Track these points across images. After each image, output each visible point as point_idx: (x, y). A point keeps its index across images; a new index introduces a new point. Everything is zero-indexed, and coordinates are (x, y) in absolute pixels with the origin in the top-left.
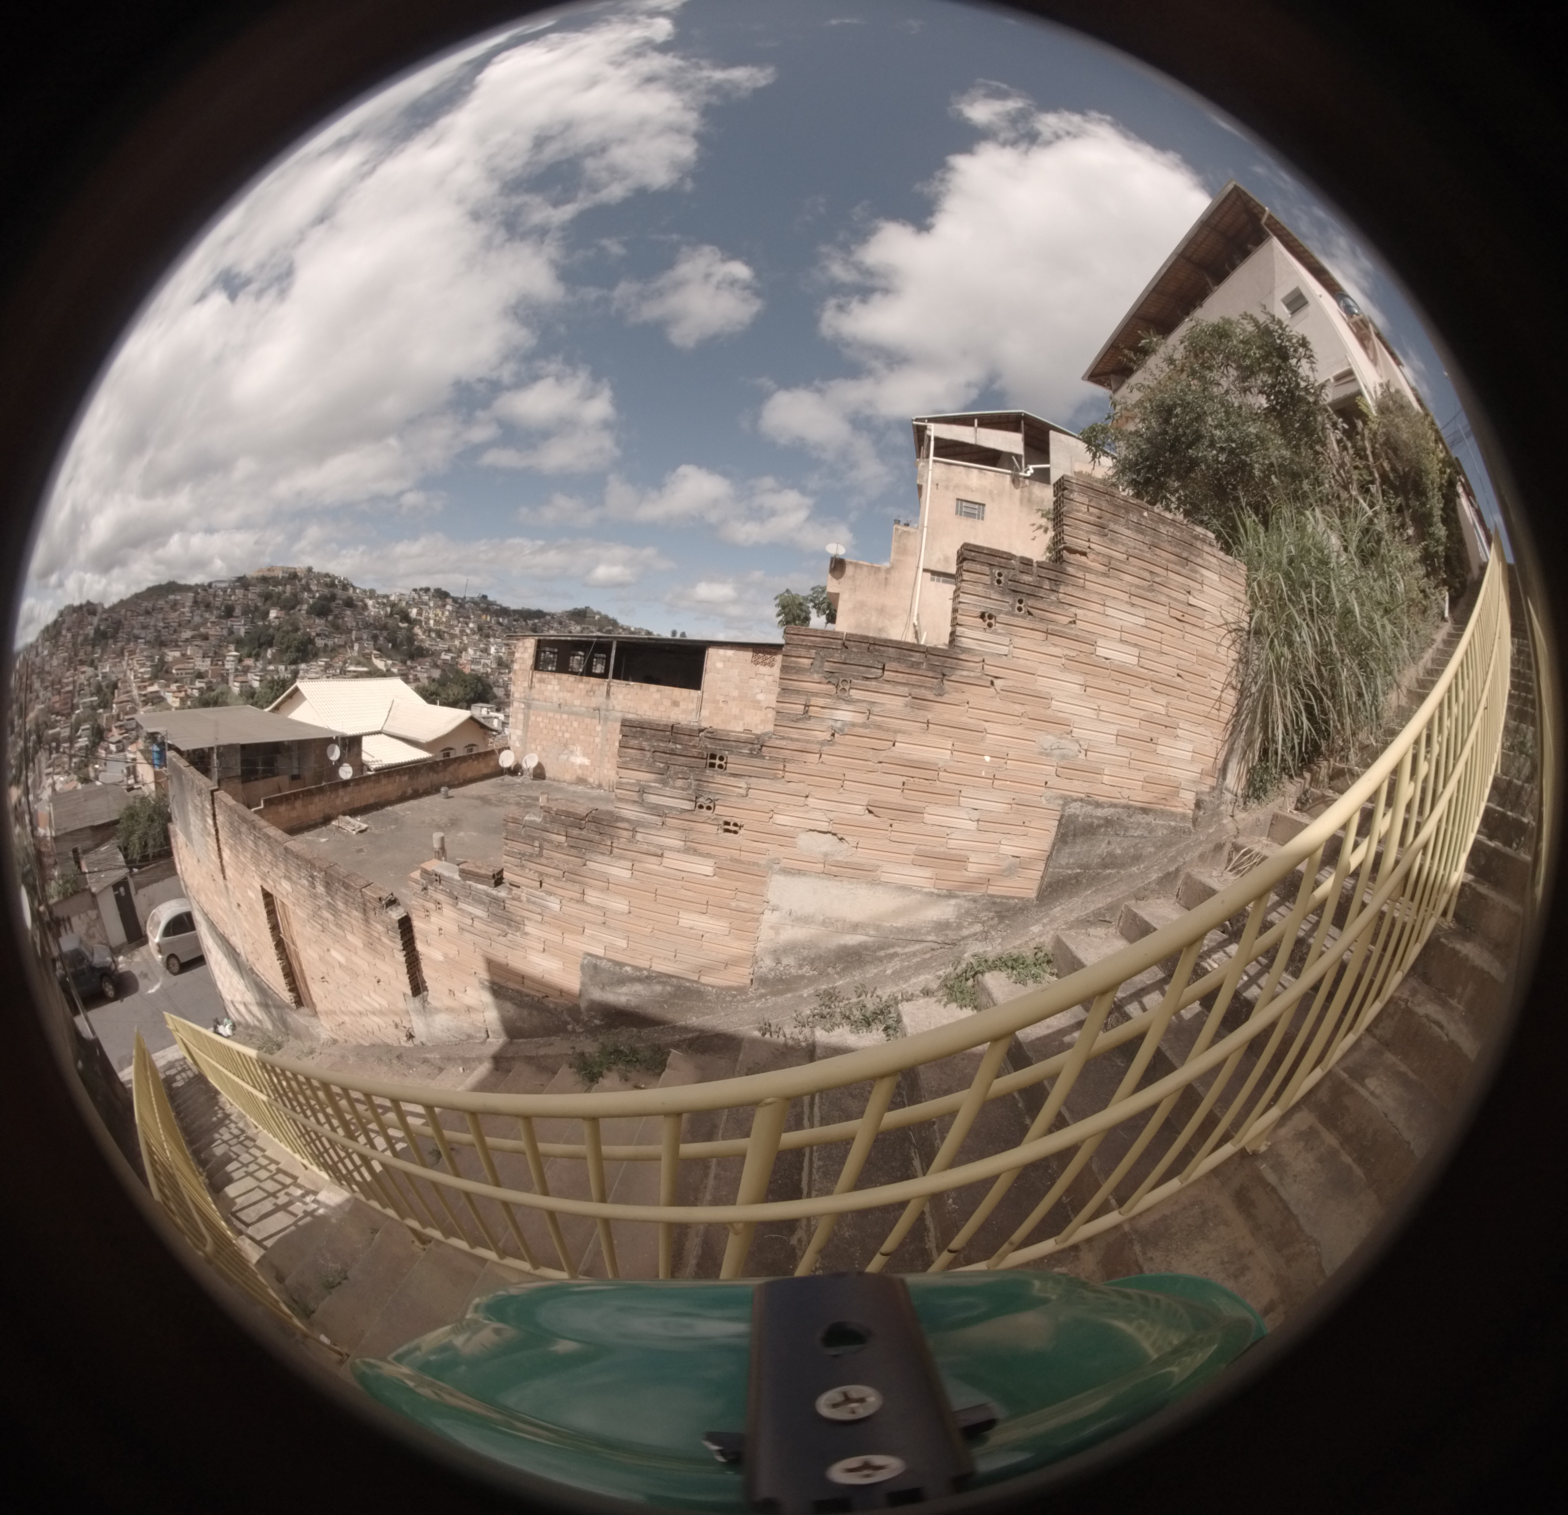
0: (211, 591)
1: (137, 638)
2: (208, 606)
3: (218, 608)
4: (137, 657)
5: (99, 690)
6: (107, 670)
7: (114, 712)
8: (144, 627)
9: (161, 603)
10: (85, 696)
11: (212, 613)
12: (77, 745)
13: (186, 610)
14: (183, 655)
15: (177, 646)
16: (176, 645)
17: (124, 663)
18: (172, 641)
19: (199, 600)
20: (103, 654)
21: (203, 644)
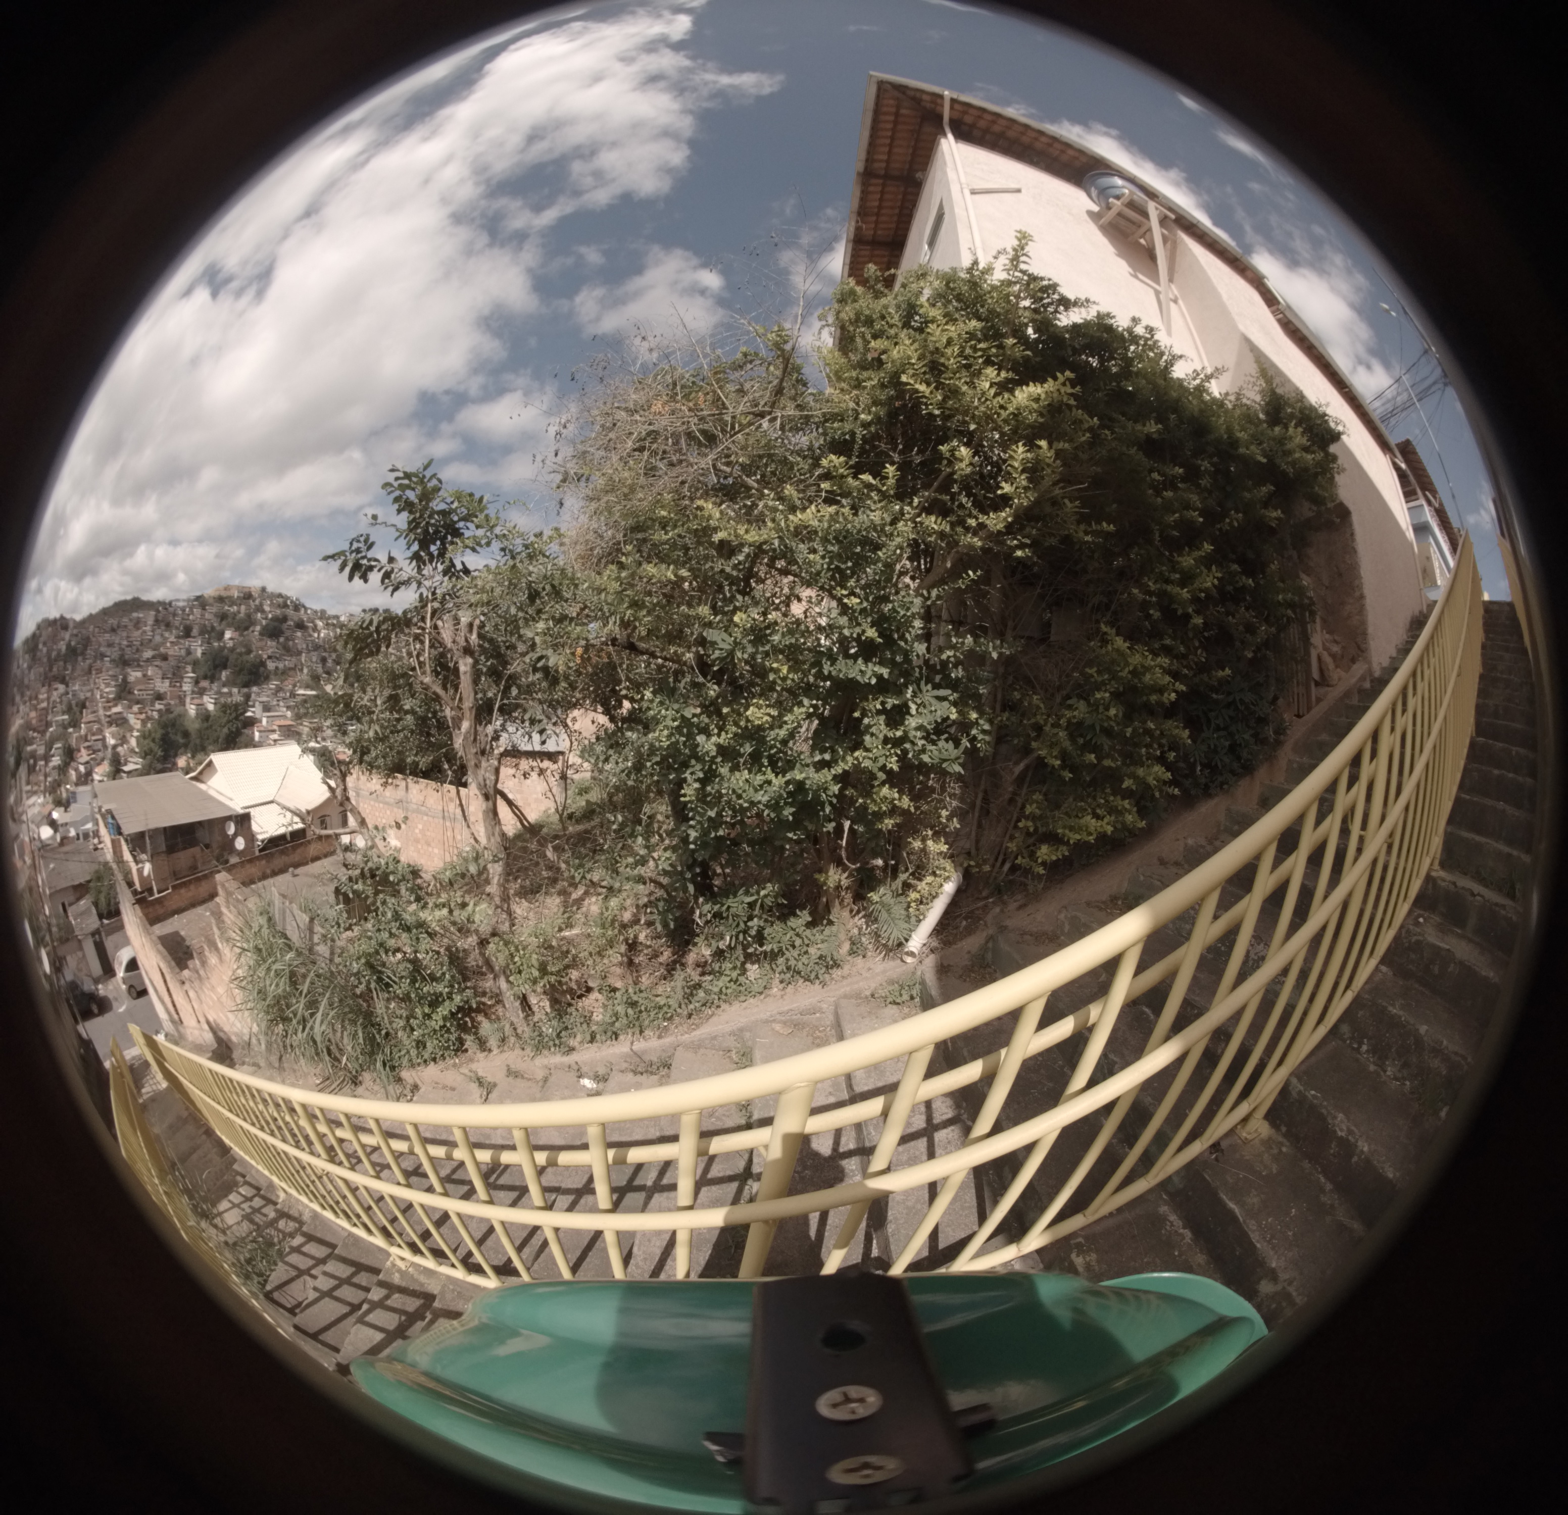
0: (171, 609)
1: (103, 656)
2: (168, 625)
3: (177, 628)
4: (104, 676)
5: (69, 710)
6: (77, 687)
7: (83, 732)
8: (110, 645)
9: (125, 620)
10: (57, 713)
11: (171, 632)
12: (51, 764)
13: (148, 628)
14: (145, 676)
15: (139, 666)
16: (137, 664)
17: (92, 681)
18: (134, 660)
19: (160, 618)
20: (73, 670)
21: (164, 664)
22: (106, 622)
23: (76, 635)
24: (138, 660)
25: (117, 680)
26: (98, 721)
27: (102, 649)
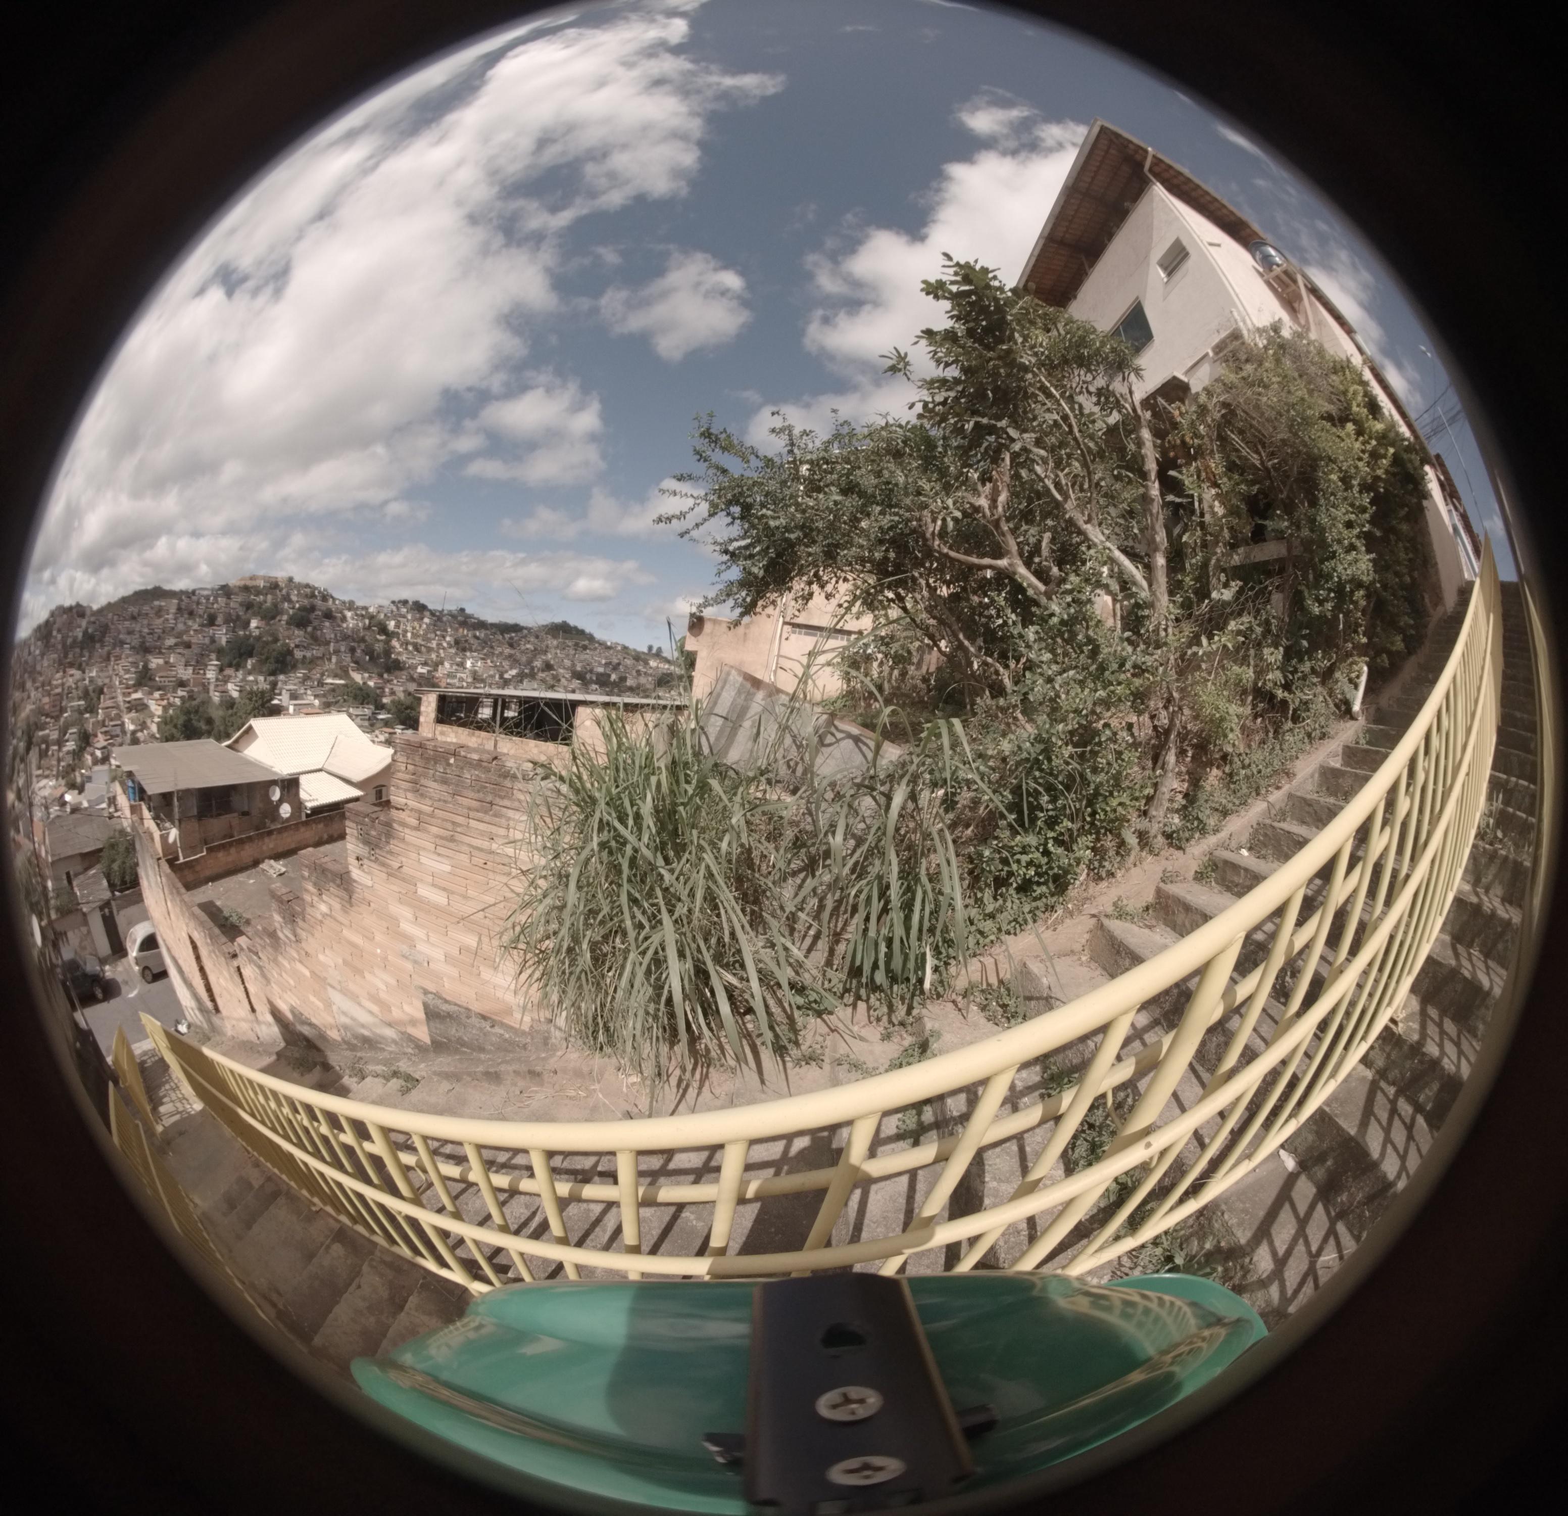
0: (195, 598)
1: (122, 643)
2: (191, 614)
3: (201, 616)
4: (123, 662)
5: (86, 695)
6: (94, 674)
7: (100, 717)
8: (130, 633)
9: (146, 608)
10: (73, 699)
11: (195, 621)
12: (65, 749)
13: (170, 616)
14: (166, 663)
15: (160, 653)
16: (158, 651)
17: (110, 668)
18: (156, 647)
19: (183, 607)
20: (90, 657)
21: (185, 652)
22: (125, 610)
23: (94, 623)
24: (160, 648)
25: (137, 667)
26: (117, 707)
27: (121, 636)
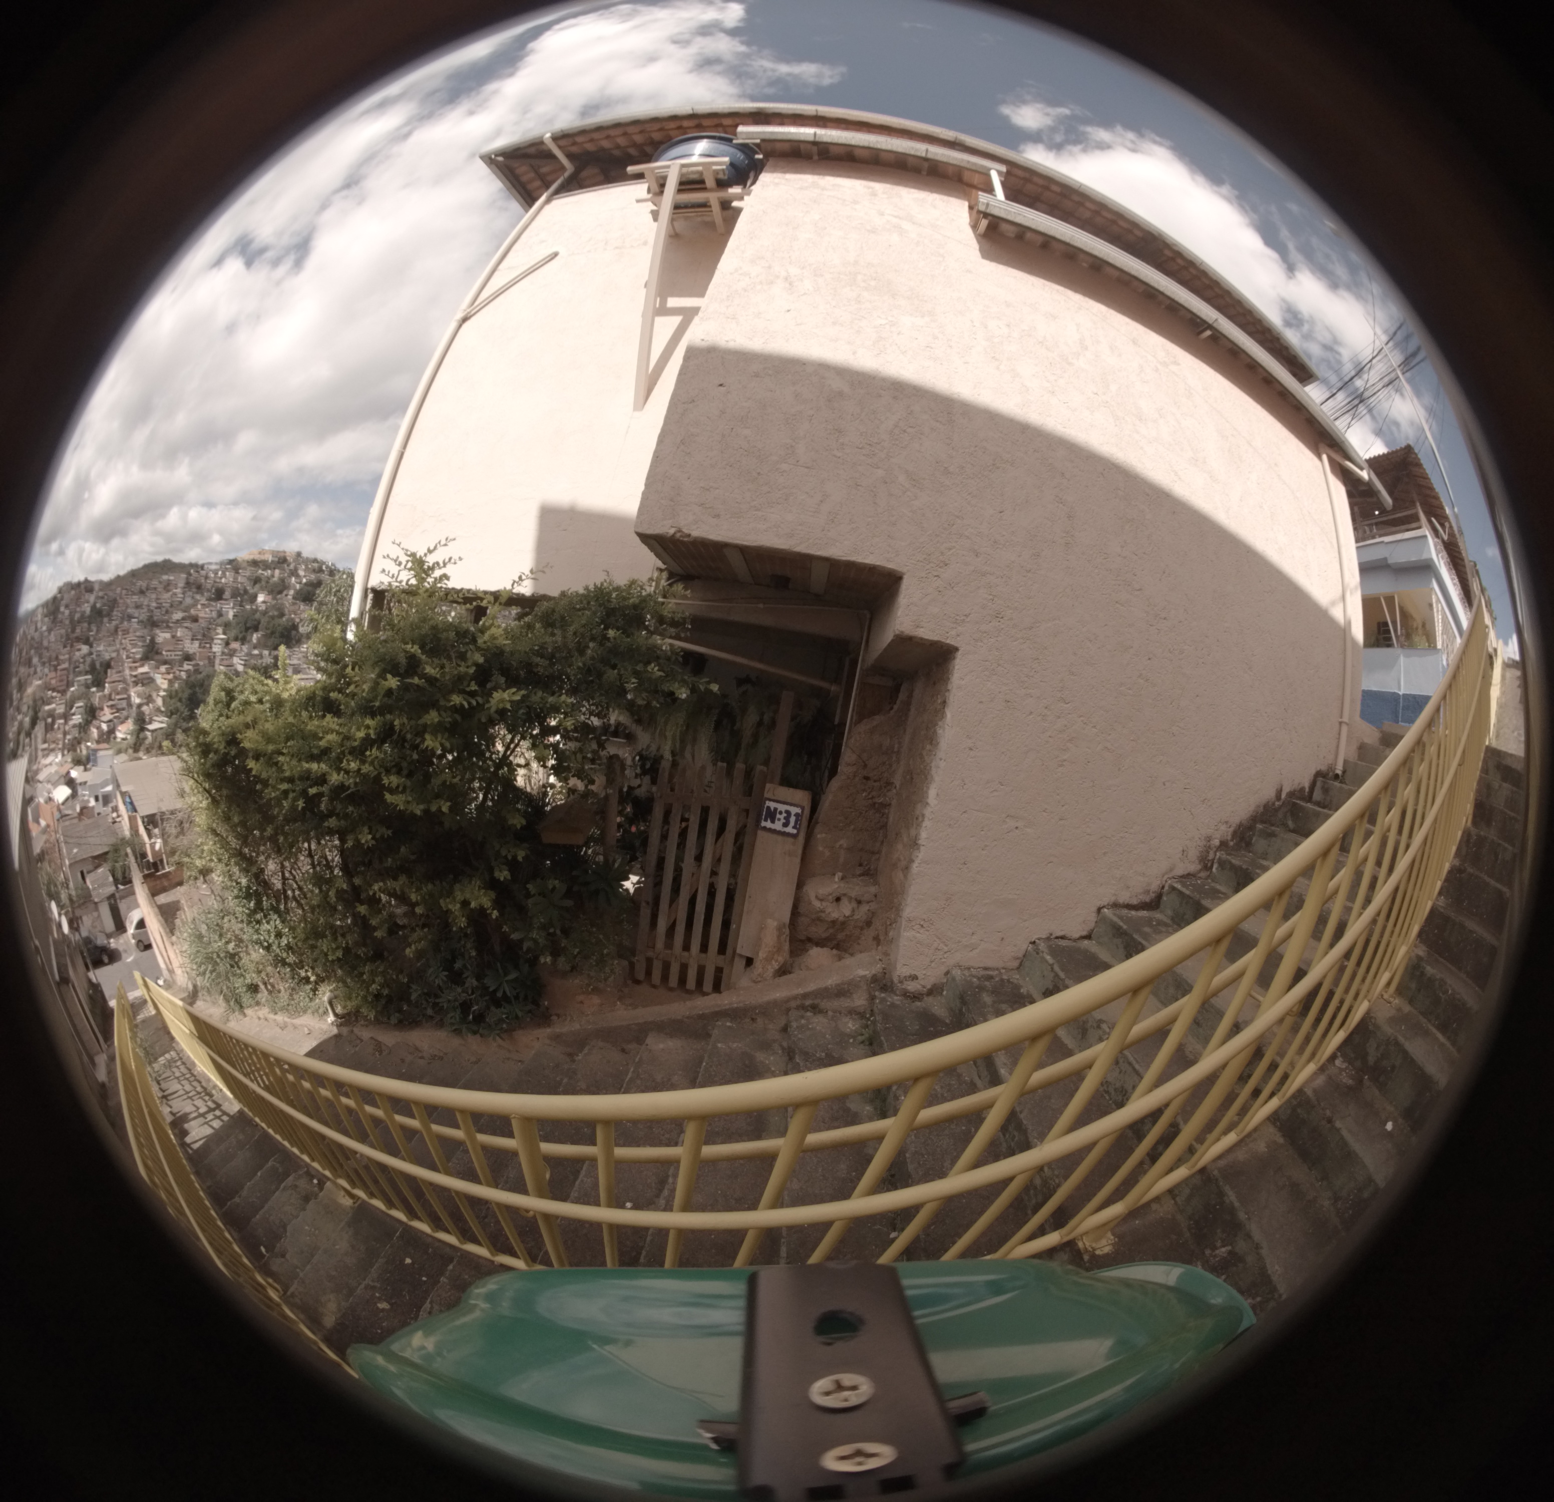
0: (202, 572)
1: (130, 617)
2: (199, 588)
3: (208, 591)
4: (131, 636)
5: (92, 670)
6: (101, 648)
7: (106, 691)
8: (138, 607)
9: (155, 583)
10: (80, 674)
11: (202, 595)
12: (71, 723)
13: (179, 591)
14: (173, 637)
15: (168, 627)
16: (166, 625)
17: (117, 642)
18: (163, 622)
19: (191, 581)
20: (98, 631)
21: (194, 626)
22: (134, 584)
23: (102, 598)
24: (168, 622)
25: (145, 641)
26: (124, 681)
27: (129, 610)
